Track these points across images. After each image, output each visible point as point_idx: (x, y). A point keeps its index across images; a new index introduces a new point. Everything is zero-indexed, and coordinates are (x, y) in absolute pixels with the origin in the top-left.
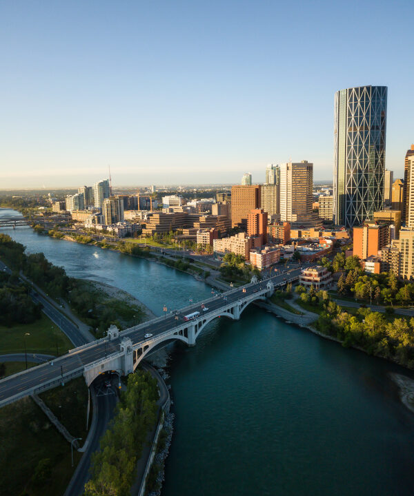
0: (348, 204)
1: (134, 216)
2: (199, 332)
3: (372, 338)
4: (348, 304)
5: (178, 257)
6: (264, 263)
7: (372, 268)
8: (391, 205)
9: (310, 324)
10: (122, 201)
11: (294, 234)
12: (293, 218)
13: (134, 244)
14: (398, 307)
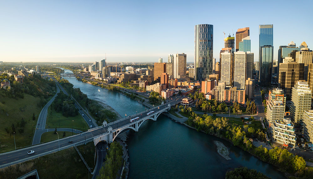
0: (200, 71)
1: (114, 75)
2: (140, 126)
3: (208, 127)
4: (200, 113)
5: (131, 93)
6: (167, 96)
7: (209, 98)
8: (215, 72)
9: (185, 122)
10: (110, 68)
11: (179, 84)
12: (179, 77)
13: (114, 86)
14: (218, 113)
